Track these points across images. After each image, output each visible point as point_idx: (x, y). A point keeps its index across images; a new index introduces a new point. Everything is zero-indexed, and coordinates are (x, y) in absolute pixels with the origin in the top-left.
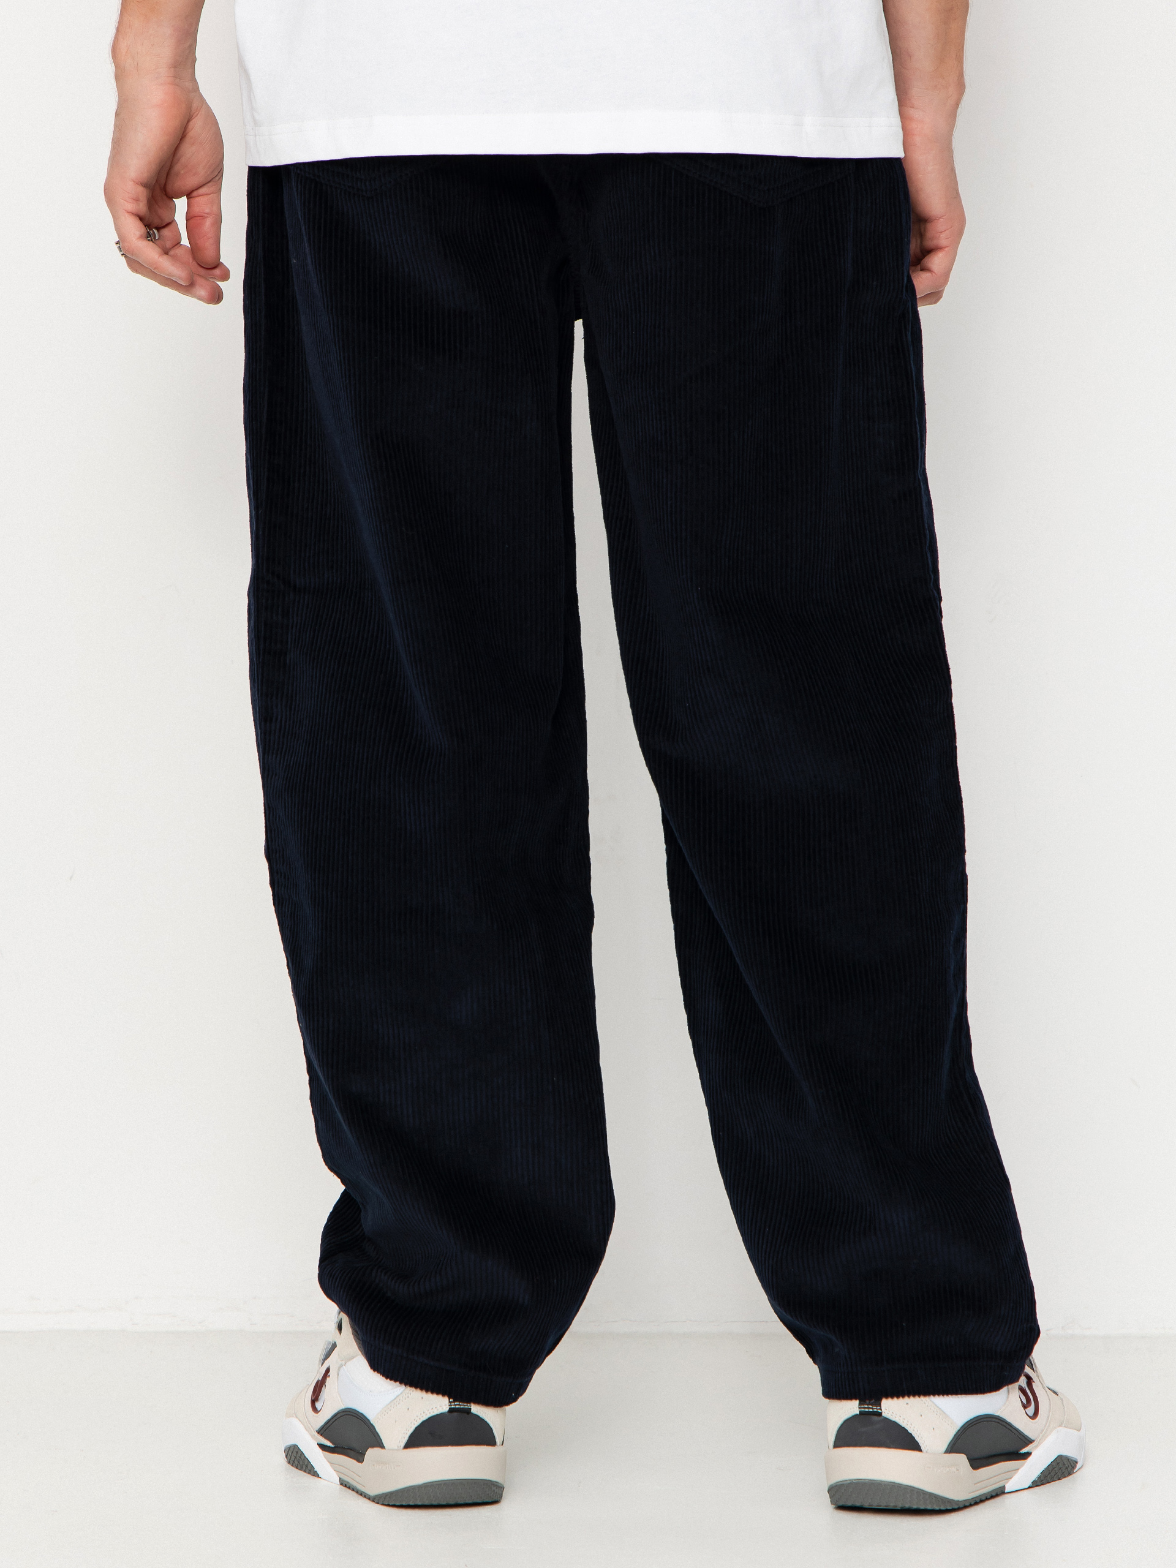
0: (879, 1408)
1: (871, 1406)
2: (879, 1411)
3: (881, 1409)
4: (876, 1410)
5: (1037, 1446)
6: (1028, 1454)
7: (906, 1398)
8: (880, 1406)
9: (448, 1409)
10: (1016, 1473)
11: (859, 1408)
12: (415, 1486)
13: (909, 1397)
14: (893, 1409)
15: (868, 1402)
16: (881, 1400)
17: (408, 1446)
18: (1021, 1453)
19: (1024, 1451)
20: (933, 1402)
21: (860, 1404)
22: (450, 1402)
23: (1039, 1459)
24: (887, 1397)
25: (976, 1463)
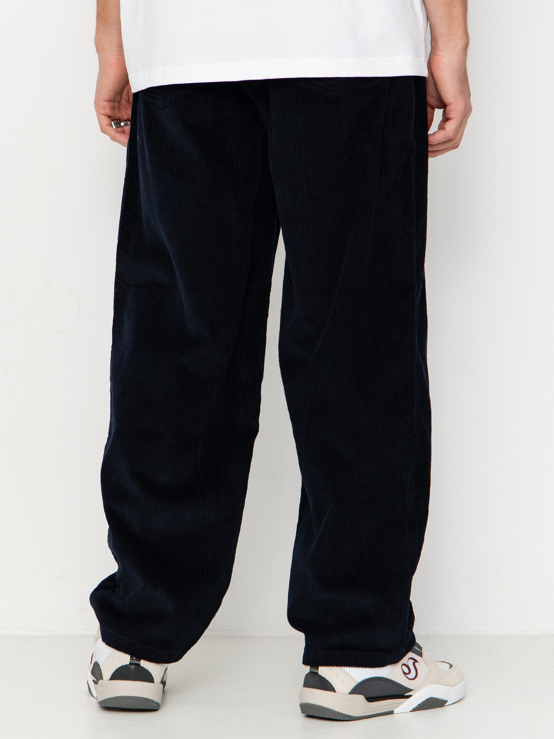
0: (317, 670)
1: (314, 670)
2: (318, 672)
3: (318, 671)
4: (316, 671)
5: (415, 693)
6: (410, 696)
7: (330, 667)
8: (318, 670)
9: (129, 663)
10: (402, 704)
11: (310, 670)
12: (112, 698)
13: (331, 666)
14: (324, 671)
15: (313, 667)
16: (318, 667)
17: (111, 679)
18: (405, 696)
19: (407, 694)
20: (343, 669)
21: (310, 668)
22: (130, 660)
23: (417, 698)
24: (321, 666)
25: (370, 699)
